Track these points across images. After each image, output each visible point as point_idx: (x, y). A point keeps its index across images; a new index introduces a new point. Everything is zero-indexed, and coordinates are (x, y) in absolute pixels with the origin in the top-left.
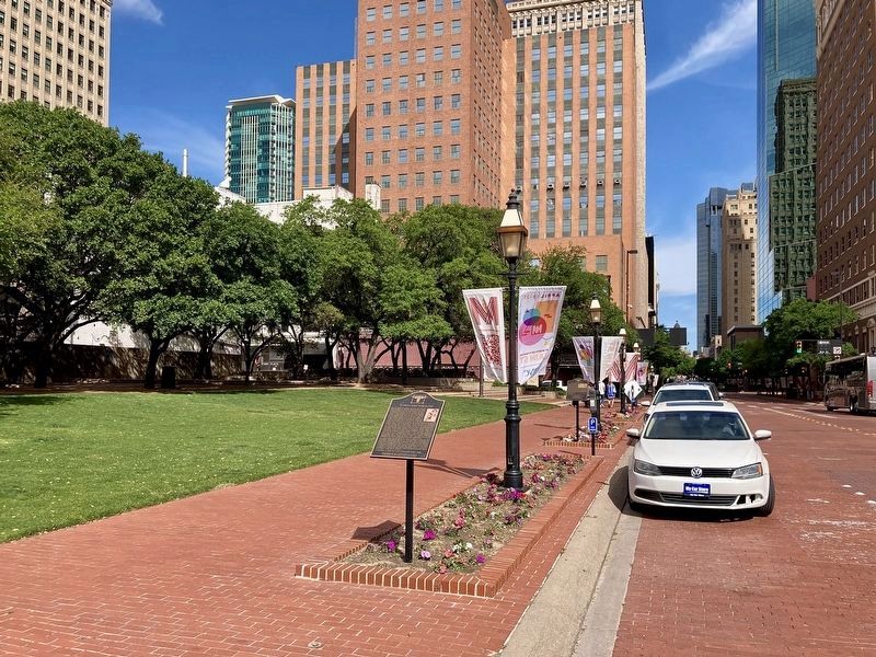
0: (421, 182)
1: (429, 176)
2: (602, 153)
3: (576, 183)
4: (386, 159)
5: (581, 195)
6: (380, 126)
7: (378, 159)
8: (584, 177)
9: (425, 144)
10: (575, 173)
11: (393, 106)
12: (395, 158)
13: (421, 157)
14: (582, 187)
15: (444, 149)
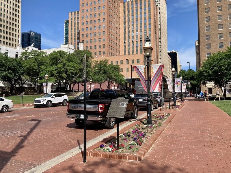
0: (96, 41)
1: (97, 40)
2: (146, 32)
3: (139, 40)
4: (87, 36)
5: (141, 43)
6: (85, 27)
7: (85, 36)
8: (141, 38)
9: (96, 32)
10: (139, 37)
11: (88, 22)
12: (89, 35)
13: (95, 35)
14: (141, 41)
15: (101, 33)
